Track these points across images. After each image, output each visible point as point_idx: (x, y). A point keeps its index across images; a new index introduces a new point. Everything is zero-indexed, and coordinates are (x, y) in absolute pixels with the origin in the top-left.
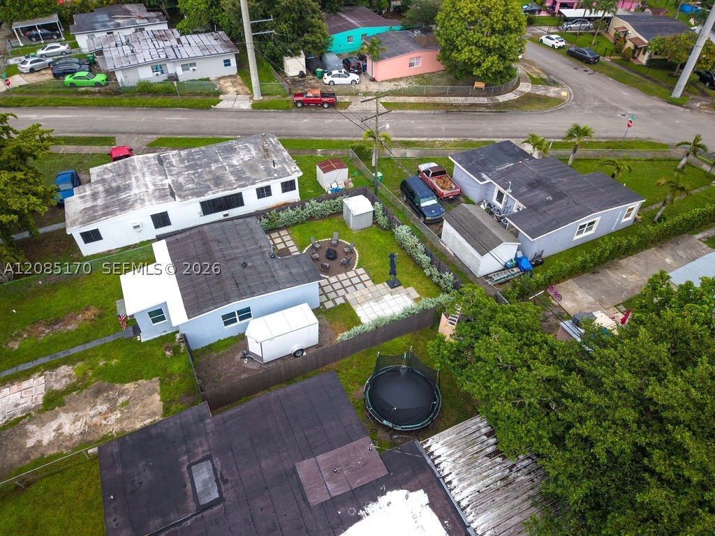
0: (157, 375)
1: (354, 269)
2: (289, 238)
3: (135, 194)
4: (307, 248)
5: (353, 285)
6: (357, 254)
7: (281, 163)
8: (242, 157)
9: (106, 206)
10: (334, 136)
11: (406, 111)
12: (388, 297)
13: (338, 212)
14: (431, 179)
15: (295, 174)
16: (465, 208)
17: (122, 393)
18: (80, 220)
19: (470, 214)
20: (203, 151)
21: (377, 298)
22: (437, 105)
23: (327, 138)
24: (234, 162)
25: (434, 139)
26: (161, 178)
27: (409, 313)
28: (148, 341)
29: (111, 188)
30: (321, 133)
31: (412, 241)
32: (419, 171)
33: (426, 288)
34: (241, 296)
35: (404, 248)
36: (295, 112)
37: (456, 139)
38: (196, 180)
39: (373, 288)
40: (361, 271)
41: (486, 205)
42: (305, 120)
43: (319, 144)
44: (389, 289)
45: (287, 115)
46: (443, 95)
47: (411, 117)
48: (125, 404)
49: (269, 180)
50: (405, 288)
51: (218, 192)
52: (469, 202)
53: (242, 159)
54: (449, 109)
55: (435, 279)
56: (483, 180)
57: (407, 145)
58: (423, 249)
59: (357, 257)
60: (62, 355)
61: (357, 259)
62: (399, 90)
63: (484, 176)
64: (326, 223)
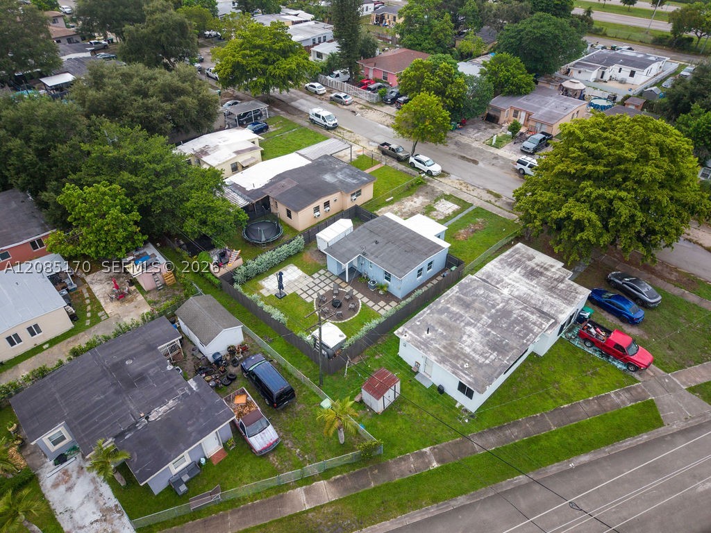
1: (315, 300)
5: (310, 288)
39: (295, 289)
40: (309, 300)
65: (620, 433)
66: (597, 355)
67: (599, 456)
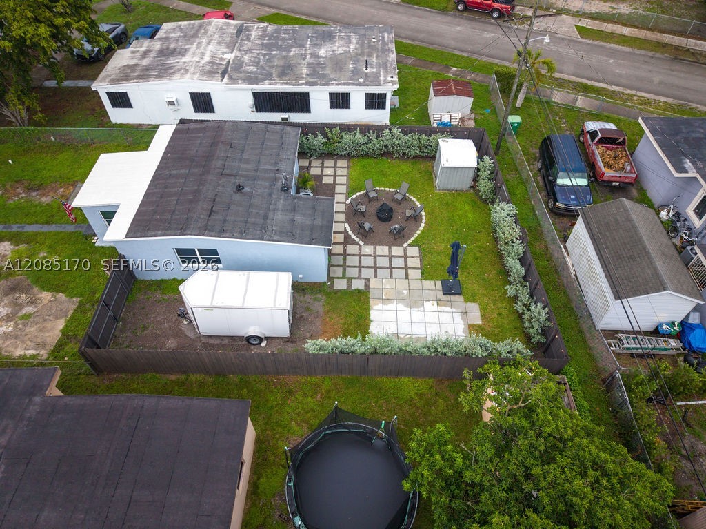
0: (81, 295)
1: (405, 245)
2: (344, 172)
3: (185, 62)
4: (358, 194)
5: (391, 268)
6: (423, 225)
7: (379, 66)
8: (335, 48)
9: (147, 68)
11: (608, 45)
12: (430, 306)
13: (430, 156)
14: (594, 147)
15: (388, 87)
16: (623, 206)
17: (32, 302)
18: (113, 77)
19: (629, 220)
20: (294, 31)
21: (414, 302)
22: (663, 46)
23: (474, 57)
24: (322, 52)
25: (634, 92)
26: (225, 50)
27: (436, 350)
28: (102, 247)
29: (168, 48)
30: (469, 48)
31: (509, 231)
32: (583, 130)
33: (500, 314)
34: (204, 230)
35: (496, 239)
36: (452, 15)
37: (670, 100)
38: (261, 64)
39: (416, 284)
40: (414, 251)
41: (672, 213)
42: (458, 28)
43: (458, 60)
44: (440, 293)
45: (439, 17)
46: (681, 34)
47: (613, 53)
48: (27, 317)
49: (348, 84)
50: (466, 301)
51: (276, 84)
52: (644, 199)
53: (333, 51)
54: (679, 55)
55: (519, 306)
56: (681, 169)
57: (585, 89)
58: (521, 252)
59: (421, 228)
60: (15, 229)
61: (419, 232)
62: (615, 15)
63: (688, 164)
64: (405, 167)
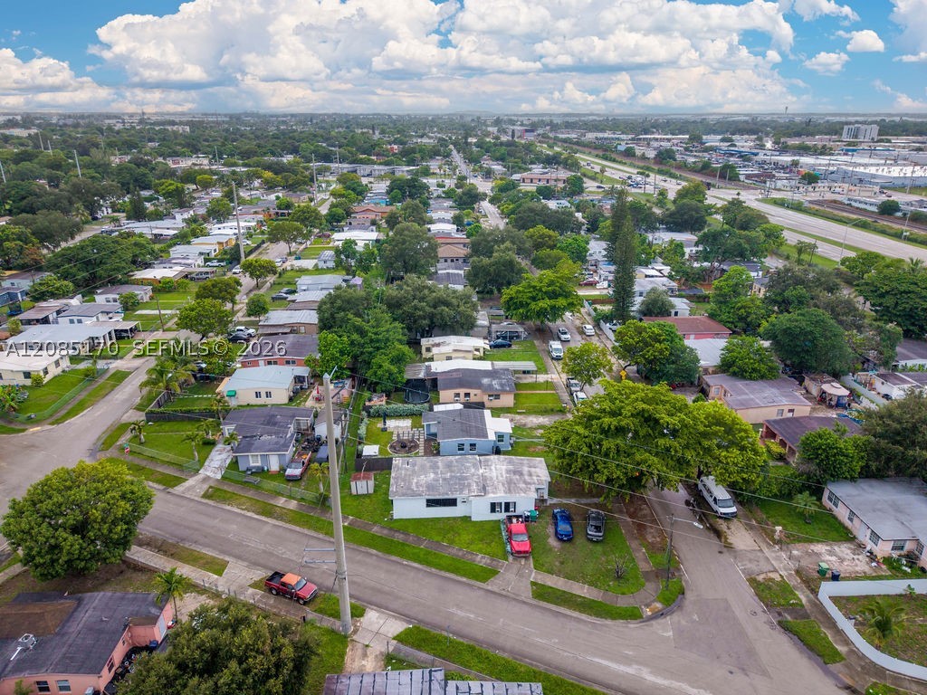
10: (319, 539)
26: (486, 474)
65: (456, 571)
66: (505, 537)
67: (425, 569)
